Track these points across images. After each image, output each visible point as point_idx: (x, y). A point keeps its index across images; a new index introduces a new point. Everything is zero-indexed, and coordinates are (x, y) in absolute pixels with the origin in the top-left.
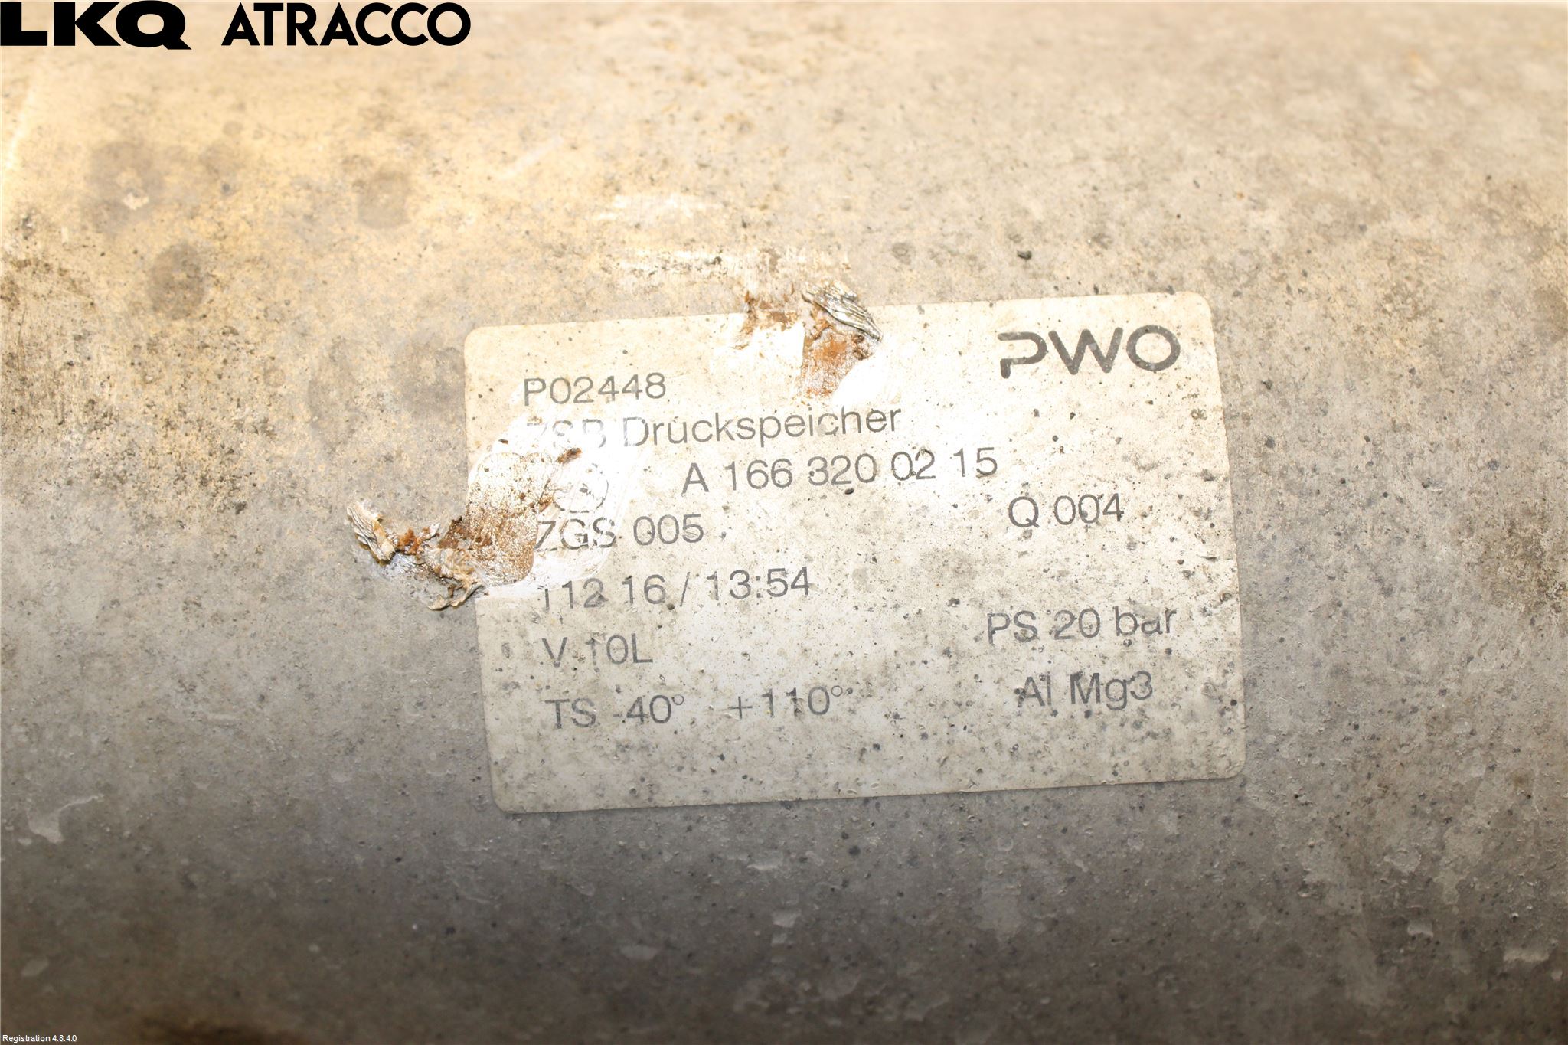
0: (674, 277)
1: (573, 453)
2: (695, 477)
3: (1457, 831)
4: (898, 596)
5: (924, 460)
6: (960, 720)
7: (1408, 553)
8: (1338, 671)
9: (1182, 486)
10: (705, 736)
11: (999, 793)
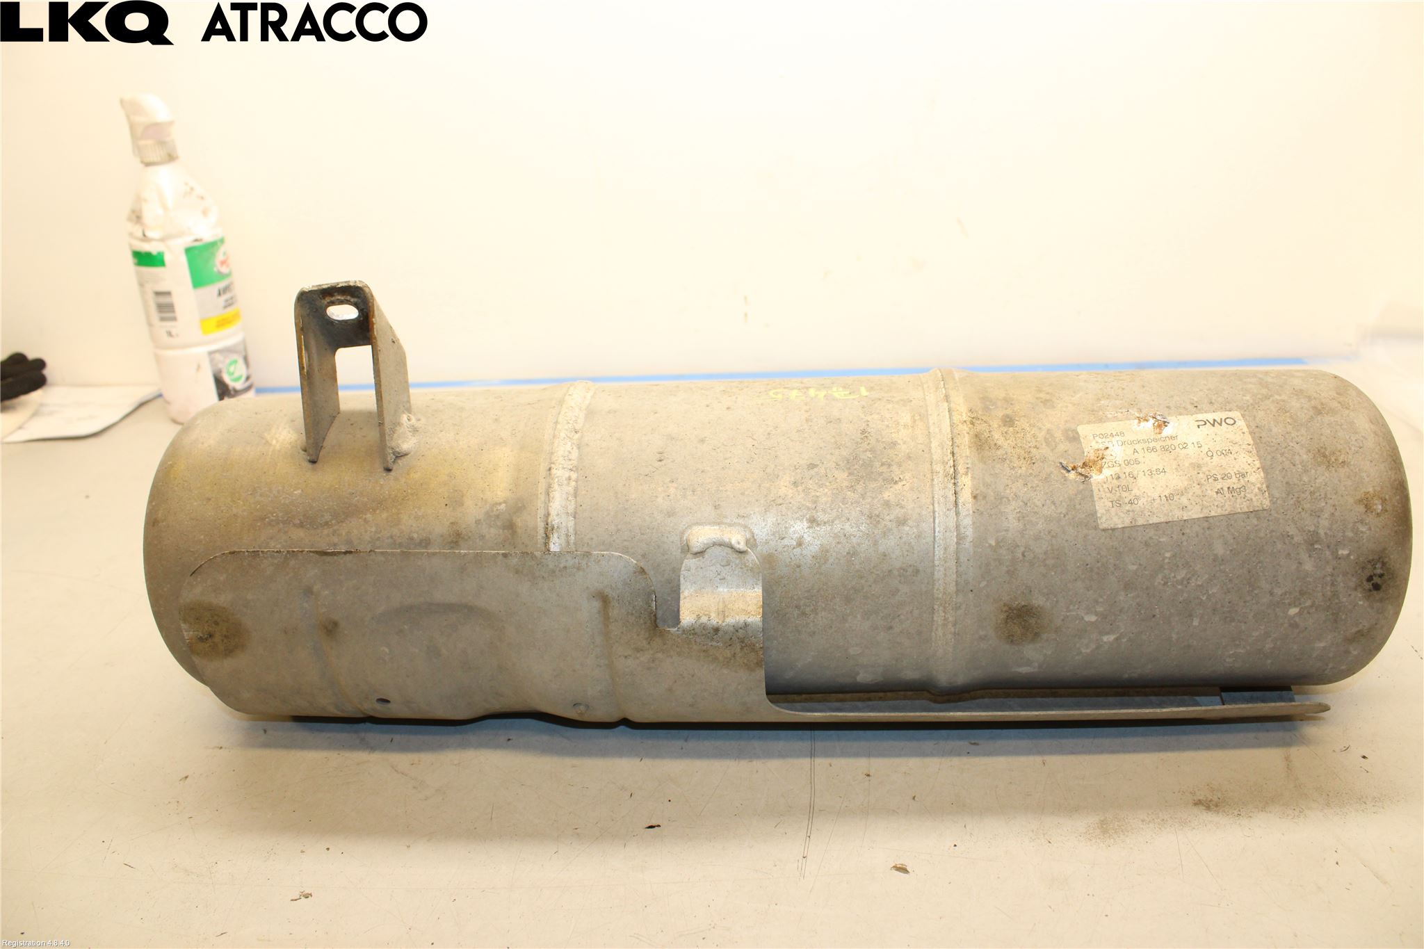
0: (1119, 414)
1: (1107, 448)
2: (1135, 451)
3: (1322, 519)
4: (1186, 473)
5: (1186, 445)
6: (1204, 499)
7: (1297, 457)
8: (1287, 483)
9: (1244, 447)
10: (1147, 507)
11: (1215, 516)
